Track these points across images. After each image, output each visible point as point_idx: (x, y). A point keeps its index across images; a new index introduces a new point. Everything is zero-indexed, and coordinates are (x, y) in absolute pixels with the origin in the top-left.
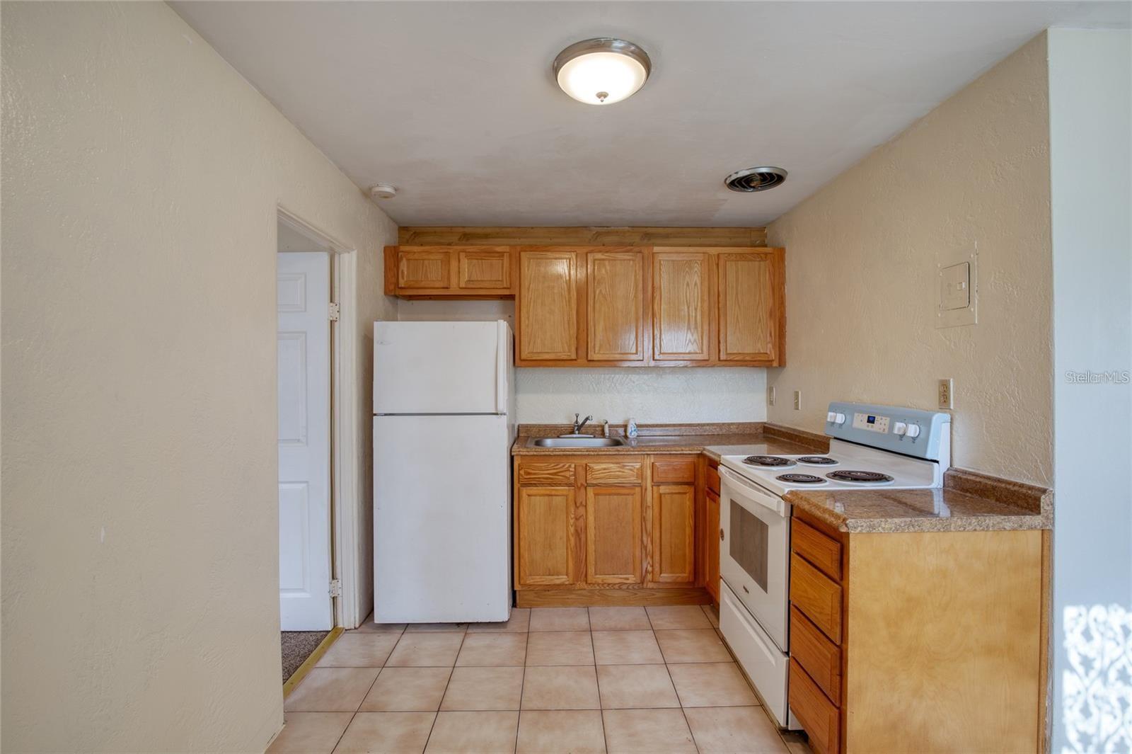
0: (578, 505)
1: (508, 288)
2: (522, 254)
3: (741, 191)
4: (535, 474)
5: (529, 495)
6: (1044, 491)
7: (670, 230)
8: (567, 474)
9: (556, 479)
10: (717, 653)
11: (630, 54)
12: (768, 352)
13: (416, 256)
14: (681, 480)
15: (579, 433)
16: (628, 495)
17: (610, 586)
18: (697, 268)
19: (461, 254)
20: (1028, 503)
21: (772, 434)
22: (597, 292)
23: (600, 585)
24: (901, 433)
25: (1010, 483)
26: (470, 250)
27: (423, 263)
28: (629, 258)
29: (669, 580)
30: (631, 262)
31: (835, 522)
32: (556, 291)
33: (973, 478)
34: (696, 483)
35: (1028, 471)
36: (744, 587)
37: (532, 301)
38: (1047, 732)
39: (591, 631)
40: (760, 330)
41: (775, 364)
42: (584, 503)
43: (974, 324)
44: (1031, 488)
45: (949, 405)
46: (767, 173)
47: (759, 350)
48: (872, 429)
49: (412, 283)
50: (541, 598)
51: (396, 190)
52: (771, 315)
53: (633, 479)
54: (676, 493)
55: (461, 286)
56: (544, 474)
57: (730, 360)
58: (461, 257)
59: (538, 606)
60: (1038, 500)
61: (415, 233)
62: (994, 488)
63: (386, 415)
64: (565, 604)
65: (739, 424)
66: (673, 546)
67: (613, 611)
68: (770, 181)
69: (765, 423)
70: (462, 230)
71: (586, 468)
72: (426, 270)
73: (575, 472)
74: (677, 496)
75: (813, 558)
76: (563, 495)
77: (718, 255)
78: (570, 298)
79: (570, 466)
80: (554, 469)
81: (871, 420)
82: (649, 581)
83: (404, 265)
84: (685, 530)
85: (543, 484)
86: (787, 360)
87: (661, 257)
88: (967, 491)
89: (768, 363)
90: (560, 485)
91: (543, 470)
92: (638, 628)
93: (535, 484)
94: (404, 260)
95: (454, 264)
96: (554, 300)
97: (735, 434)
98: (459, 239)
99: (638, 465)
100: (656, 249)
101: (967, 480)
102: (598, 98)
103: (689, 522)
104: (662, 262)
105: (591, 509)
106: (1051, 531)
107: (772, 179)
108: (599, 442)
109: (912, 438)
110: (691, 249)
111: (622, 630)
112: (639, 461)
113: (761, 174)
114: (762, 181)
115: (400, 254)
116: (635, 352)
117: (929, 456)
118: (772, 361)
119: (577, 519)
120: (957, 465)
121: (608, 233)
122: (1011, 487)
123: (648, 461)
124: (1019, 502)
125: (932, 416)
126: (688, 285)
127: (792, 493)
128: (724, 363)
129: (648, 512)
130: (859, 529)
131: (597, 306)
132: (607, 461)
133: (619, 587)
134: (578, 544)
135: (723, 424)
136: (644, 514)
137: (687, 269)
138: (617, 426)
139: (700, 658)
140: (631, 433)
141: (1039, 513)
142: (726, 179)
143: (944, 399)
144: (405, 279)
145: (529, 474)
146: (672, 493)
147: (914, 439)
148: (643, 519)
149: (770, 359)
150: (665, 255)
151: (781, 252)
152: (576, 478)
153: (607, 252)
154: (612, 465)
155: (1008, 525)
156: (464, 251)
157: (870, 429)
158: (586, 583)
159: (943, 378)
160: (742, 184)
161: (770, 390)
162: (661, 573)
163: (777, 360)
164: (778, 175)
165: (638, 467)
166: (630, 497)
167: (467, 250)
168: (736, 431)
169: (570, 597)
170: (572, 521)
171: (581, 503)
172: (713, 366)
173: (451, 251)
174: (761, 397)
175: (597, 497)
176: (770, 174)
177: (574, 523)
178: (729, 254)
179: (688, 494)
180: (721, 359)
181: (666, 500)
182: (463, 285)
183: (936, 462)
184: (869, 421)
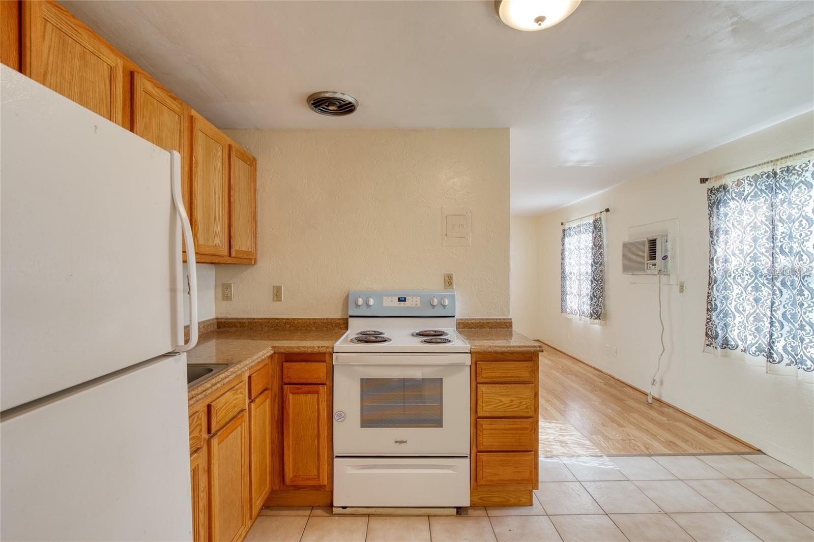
12: (253, 251)
14: (264, 387)
20: (505, 325)
24: (435, 304)
28: (176, 109)
30: (177, 117)
35: (499, 312)
40: (249, 229)
41: (253, 262)
42: (206, 467)
43: (469, 246)
44: (504, 319)
45: (453, 287)
47: (248, 249)
48: (405, 305)
54: (262, 403)
60: (511, 323)
66: (260, 464)
69: (218, 319)
71: (208, 411)
74: (262, 406)
75: (506, 379)
77: (229, 146)
81: (402, 300)
86: (259, 259)
87: (198, 123)
88: (472, 327)
89: (250, 261)
100: (193, 113)
103: (269, 429)
104: (199, 132)
105: (216, 469)
118: (253, 259)
122: (495, 321)
123: (246, 377)
126: (215, 169)
137: (215, 151)
143: (449, 284)
147: (444, 306)
150: (201, 123)
151: (255, 160)
154: (229, 394)
157: (402, 305)
159: (448, 273)
166: (239, 428)
175: (219, 448)
178: (237, 150)
179: (268, 400)
180: (232, 255)
183: (454, 317)
184: (400, 300)
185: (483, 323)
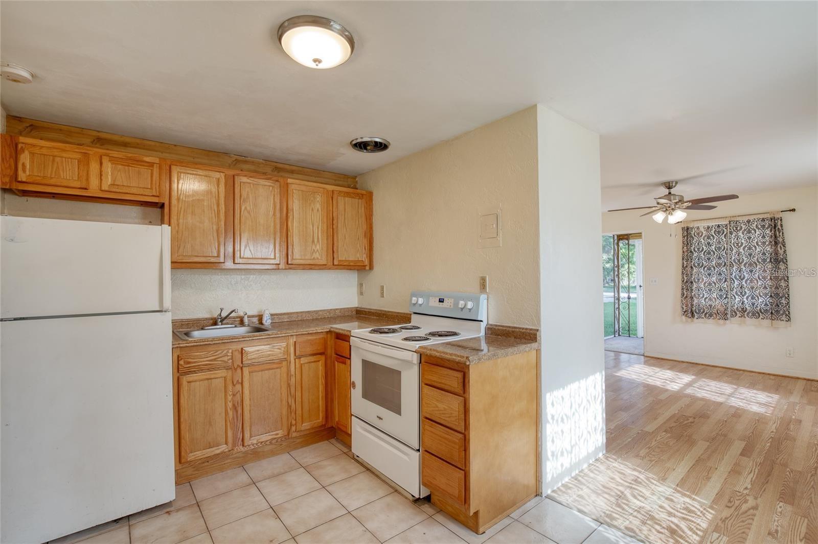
0: (235, 384)
1: (158, 197)
2: (173, 167)
3: (359, 150)
4: (195, 362)
5: (188, 382)
6: (538, 330)
7: (294, 168)
8: (226, 359)
9: (216, 364)
10: (354, 468)
11: (344, 36)
12: (364, 260)
13: (44, 151)
14: (315, 352)
15: (222, 325)
16: (277, 368)
17: (263, 444)
18: (319, 198)
19: (103, 157)
20: (530, 337)
21: (363, 314)
22: (243, 208)
23: (255, 445)
24: (463, 307)
25: (520, 328)
26: (113, 155)
27: (53, 160)
28: (269, 184)
29: (309, 427)
30: (271, 188)
31: (462, 360)
32: (205, 204)
33: (501, 328)
34: (326, 353)
35: (528, 321)
36: (378, 417)
37: (182, 210)
38: (540, 450)
39: (254, 483)
40: (358, 245)
41: (367, 268)
42: (240, 381)
43: (500, 247)
44: (531, 330)
45: (486, 290)
46: (380, 143)
47: (358, 258)
48: (443, 306)
49: (38, 178)
50: (199, 471)
51: (32, 76)
52: (365, 236)
53: (281, 356)
54: (312, 362)
55: (103, 189)
56: (204, 361)
57: (341, 265)
58: (104, 161)
59: (196, 478)
60: (536, 335)
61: (31, 125)
62: (513, 332)
63: (15, 319)
64: (222, 469)
65: (341, 309)
66: (311, 401)
67: (265, 463)
68: (380, 147)
69: (357, 308)
70: (95, 133)
71: (242, 352)
72: (58, 167)
73: (232, 356)
74: (313, 363)
75: (441, 385)
76: (222, 377)
77: (333, 191)
78: (219, 211)
79: (228, 352)
80: (213, 356)
81: (441, 301)
82: (294, 432)
83: (25, 158)
84: (318, 388)
85: (202, 370)
86: (374, 266)
87: (293, 186)
88: (498, 335)
89: (363, 267)
90: (218, 369)
91: (201, 358)
92: (292, 469)
93: (194, 371)
94: (26, 152)
95: (94, 167)
96: (204, 212)
97: (338, 317)
98: (92, 142)
99: (284, 344)
100: (289, 181)
101: (498, 329)
102: (313, 63)
103: (321, 382)
104: (294, 191)
105: (246, 385)
106: (540, 350)
107: (381, 146)
108: (241, 330)
109: (469, 309)
110: (315, 184)
111: (278, 475)
112: (284, 341)
113: (376, 142)
114: (375, 146)
115: (20, 146)
116: (273, 257)
117: (479, 319)
118: (366, 266)
119: (234, 395)
120: (490, 323)
121: (246, 162)
122: (521, 330)
123: (292, 341)
124: (527, 337)
125: (480, 296)
126: (312, 210)
127: (420, 347)
128: (336, 267)
129: (292, 380)
130: (474, 361)
131: (243, 219)
132: (259, 344)
133: (270, 442)
134: (235, 417)
135: (331, 310)
136: (289, 381)
137: (312, 198)
138: (253, 316)
139: (344, 476)
140: (266, 321)
141: (536, 341)
142: (353, 141)
143: (483, 286)
144: (28, 173)
145: (189, 363)
146: (310, 362)
147: (470, 310)
148: (289, 385)
149: (365, 264)
150: (296, 185)
151: (370, 195)
152: (233, 361)
153: (251, 177)
154: (263, 347)
155: (527, 349)
156: (107, 155)
157: (441, 306)
158: (243, 446)
159: (482, 275)
160: (362, 146)
161: (361, 285)
162: (302, 424)
163: (369, 266)
164: (385, 144)
165: (285, 346)
166: (279, 370)
167: (111, 155)
168: (340, 314)
169: (226, 462)
170: (230, 398)
171: (238, 381)
172: (330, 269)
173: (90, 152)
174: (354, 290)
175: (251, 374)
176: (381, 143)
177: (232, 399)
178: (340, 192)
179: (320, 362)
180: (335, 264)
181: (306, 367)
182: (105, 187)
183: (482, 321)
184: (440, 301)
185: (509, 331)
